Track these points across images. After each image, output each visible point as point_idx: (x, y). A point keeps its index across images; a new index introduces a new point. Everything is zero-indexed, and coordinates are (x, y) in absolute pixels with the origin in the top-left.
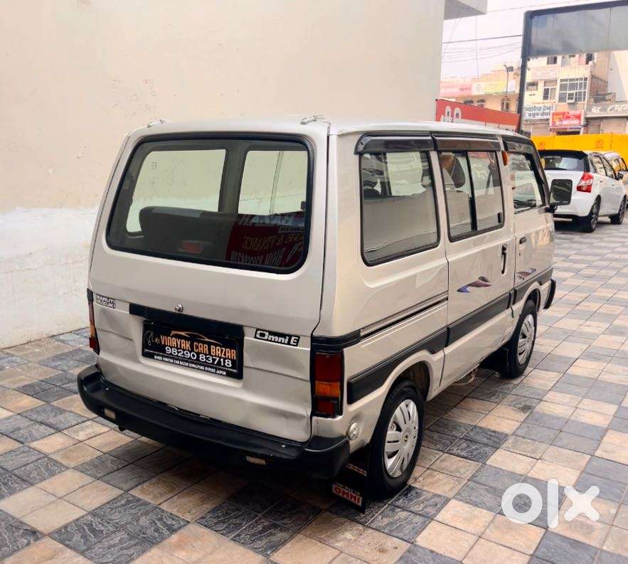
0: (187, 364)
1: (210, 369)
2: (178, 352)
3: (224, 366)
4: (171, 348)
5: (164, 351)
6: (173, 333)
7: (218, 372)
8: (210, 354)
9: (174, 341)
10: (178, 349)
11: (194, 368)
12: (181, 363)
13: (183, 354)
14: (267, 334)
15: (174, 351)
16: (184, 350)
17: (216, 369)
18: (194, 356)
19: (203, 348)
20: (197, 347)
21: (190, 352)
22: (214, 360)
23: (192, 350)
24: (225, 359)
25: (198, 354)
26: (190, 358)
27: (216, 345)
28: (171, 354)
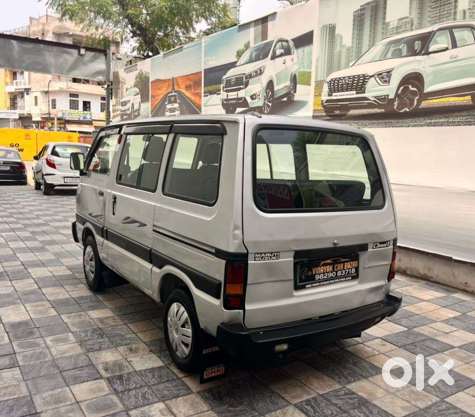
0: (328, 282)
1: (342, 279)
2: (324, 276)
3: (351, 273)
4: (319, 274)
5: (314, 279)
6: (322, 263)
7: (347, 279)
8: (344, 269)
9: (321, 269)
10: (324, 273)
11: (333, 283)
12: (325, 283)
13: (328, 276)
14: (378, 244)
15: (321, 277)
16: (328, 273)
17: (346, 277)
18: (334, 274)
19: (340, 266)
20: (337, 267)
21: (332, 272)
22: (346, 272)
23: (334, 271)
24: (351, 269)
25: (337, 272)
26: (332, 276)
27: (347, 262)
28: (319, 279)
